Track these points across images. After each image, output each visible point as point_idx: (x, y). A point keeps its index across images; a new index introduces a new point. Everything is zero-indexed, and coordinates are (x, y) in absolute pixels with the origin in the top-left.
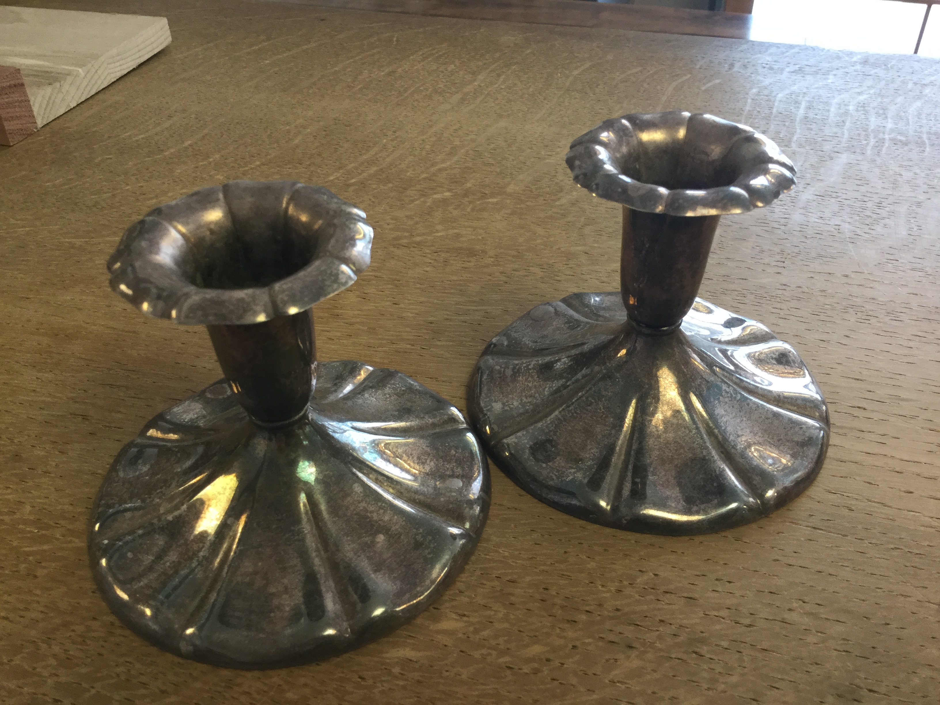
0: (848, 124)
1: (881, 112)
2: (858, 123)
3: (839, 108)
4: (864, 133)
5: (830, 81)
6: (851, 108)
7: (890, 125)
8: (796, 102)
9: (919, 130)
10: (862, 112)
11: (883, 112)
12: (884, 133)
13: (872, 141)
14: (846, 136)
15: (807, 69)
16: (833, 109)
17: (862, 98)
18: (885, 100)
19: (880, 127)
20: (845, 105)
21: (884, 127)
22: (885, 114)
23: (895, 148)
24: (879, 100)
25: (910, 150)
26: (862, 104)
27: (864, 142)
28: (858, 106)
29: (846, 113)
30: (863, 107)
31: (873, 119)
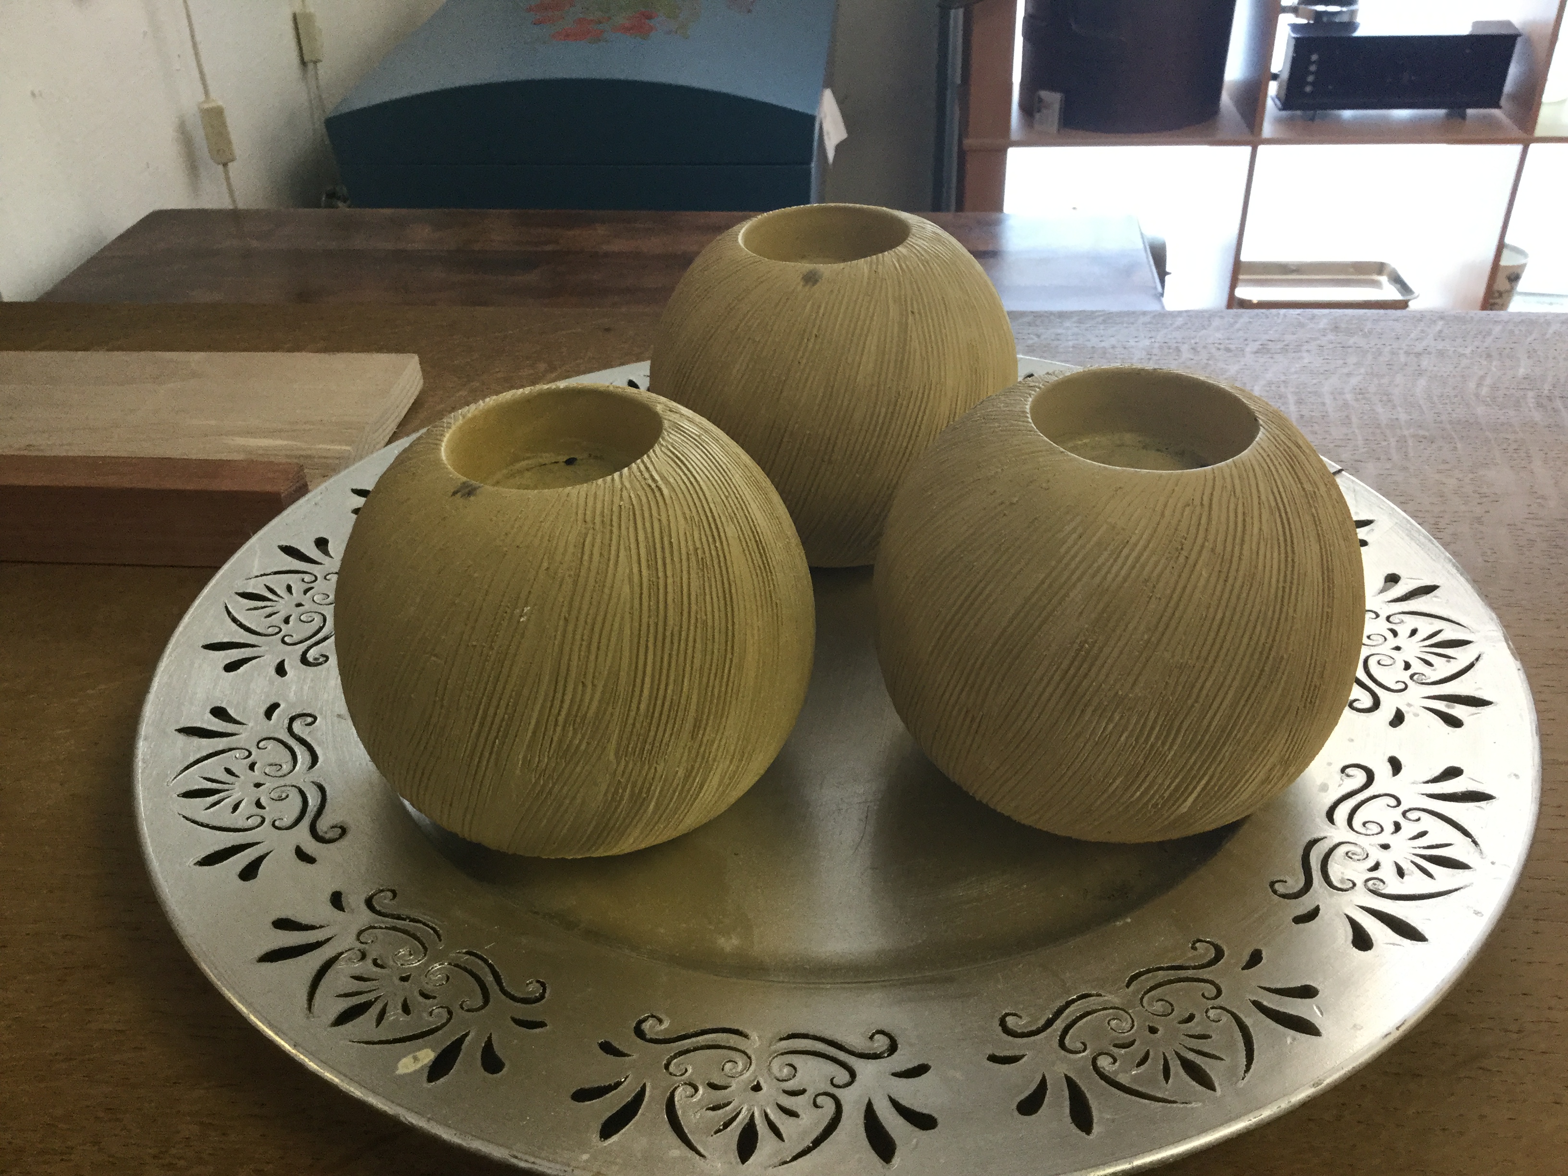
0: (1354, 420)
1: (1385, 398)
2: (1366, 417)
3: (1335, 399)
4: (1378, 431)
5: (1306, 361)
6: (1349, 397)
7: (1403, 417)
8: (1281, 397)
9: (1439, 419)
10: (1364, 401)
11: (1387, 399)
12: (1401, 428)
13: (1393, 441)
14: (1360, 438)
15: (1271, 345)
16: (1328, 400)
17: (1354, 381)
18: (1383, 381)
19: (1392, 420)
20: (1340, 394)
21: (1397, 419)
22: (1389, 401)
23: (1422, 447)
24: (1376, 381)
25: (1440, 449)
26: (1358, 391)
27: (1384, 443)
28: (1355, 393)
29: (1346, 405)
30: (1360, 393)
31: (1380, 409)
